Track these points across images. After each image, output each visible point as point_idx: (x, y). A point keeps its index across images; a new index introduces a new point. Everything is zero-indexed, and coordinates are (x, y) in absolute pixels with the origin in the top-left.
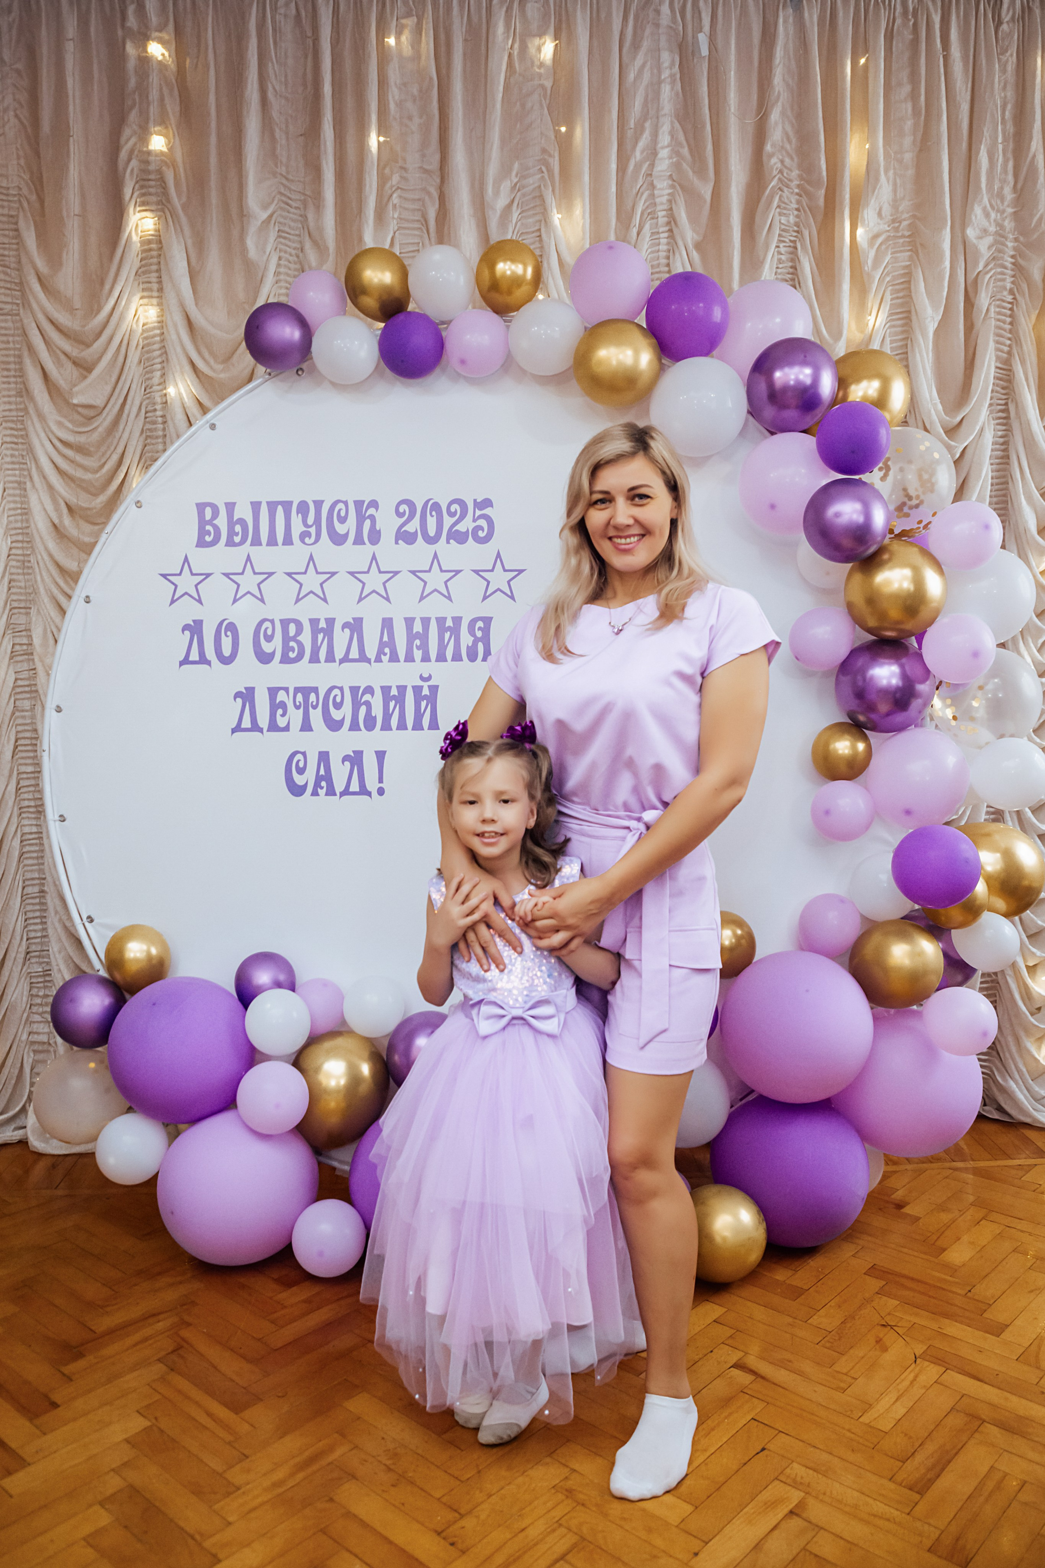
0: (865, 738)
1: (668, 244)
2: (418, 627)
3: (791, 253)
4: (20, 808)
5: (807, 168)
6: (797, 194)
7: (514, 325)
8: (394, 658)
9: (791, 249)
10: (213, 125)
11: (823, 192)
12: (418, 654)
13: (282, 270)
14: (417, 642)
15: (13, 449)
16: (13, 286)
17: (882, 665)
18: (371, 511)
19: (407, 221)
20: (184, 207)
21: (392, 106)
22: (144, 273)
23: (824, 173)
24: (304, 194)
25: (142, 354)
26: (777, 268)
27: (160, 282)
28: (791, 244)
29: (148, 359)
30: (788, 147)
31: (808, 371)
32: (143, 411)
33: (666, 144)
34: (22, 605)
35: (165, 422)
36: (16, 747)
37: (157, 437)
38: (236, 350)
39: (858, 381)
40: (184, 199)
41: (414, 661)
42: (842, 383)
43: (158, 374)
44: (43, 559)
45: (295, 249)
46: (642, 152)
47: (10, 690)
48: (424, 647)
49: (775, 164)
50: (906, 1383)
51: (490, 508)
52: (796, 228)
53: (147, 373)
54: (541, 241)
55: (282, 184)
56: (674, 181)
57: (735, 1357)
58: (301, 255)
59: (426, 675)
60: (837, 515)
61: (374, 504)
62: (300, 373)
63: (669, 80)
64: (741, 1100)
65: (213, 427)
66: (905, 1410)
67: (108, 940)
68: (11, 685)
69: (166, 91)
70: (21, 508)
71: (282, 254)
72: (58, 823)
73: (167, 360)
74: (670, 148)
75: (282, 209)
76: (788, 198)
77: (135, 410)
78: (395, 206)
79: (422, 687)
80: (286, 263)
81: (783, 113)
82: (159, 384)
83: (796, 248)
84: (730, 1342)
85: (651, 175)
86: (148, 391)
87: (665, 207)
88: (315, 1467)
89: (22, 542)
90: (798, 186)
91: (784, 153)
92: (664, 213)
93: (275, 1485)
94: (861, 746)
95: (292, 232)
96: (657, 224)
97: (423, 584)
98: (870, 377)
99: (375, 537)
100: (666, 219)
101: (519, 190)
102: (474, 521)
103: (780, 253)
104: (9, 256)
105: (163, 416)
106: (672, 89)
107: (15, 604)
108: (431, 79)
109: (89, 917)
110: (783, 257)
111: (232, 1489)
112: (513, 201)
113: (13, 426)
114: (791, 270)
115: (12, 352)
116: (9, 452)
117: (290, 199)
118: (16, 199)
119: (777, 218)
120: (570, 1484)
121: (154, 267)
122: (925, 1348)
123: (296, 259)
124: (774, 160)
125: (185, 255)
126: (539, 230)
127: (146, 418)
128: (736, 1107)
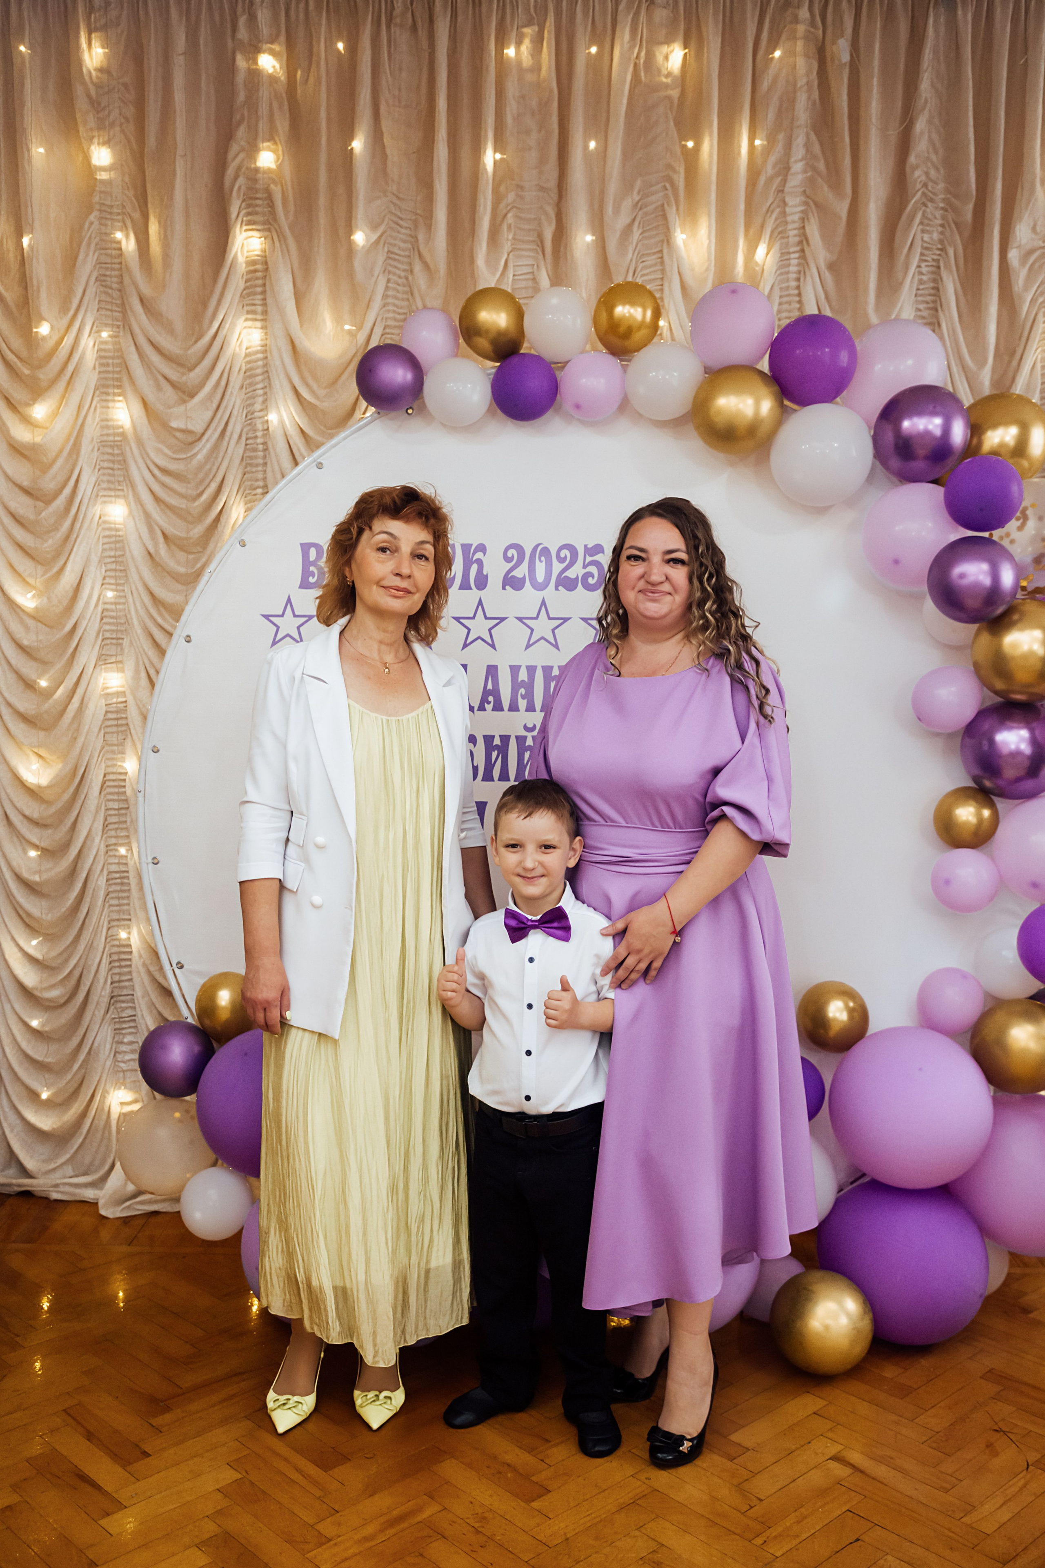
0: (992, 805)
1: (799, 265)
2: (523, 676)
3: (933, 273)
4: (107, 846)
5: (954, 179)
6: (942, 208)
7: (630, 370)
8: (498, 707)
9: (933, 269)
10: (324, 140)
11: (971, 206)
12: (522, 704)
13: (390, 293)
14: (522, 691)
15: (109, 475)
16: (115, 308)
17: (1010, 728)
18: (479, 555)
19: (523, 242)
20: (291, 227)
21: (509, 120)
22: (249, 295)
23: (974, 186)
24: (417, 214)
25: (245, 379)
26: (918, 289)
27: (265, 305)
28: (934, 264)
29: (251, 384)
30: (934, 158)
31: (938, 421)
32: (244, 438)
33: (800, 157)
34: (114, 636)
35: (265, 450)
36: (104, 782)
37: (257, 465)
38: (340, 376)
39: (995, 426)
40: (291, 218)
41: (518, 710)
42: (976, 430)
43: (260, 399)
44: (137, 589)
45: (404, 270)
46: (774, 167)
47: (100, 723)
48: (529, 696)
49: (919, 177)
50: (1015, 1489)
51: (601, 555)
52: (939, 246)
53: (249, 398)
54: (662, 263)
55: (392, 202)
56: (808, 197)
57: (834, 1449)
58: (410, 278)
59: (530, 725)
60: (962, 576)
61: (482, 548)
62: (410, 411)
63: (805, 88)
64: (852, 1183)
65: (320, 466)
66: (1010, 1515)
67: (199, 988)
68: (102, 717)
69: (275, 105)
70: (116, 536)
71: (391, 276)
72: (151, 866)
73: (270, 384)
74: (804, 162)
75: (392, 229)
76: (932, 214)
77: (235, 437)
78: (509, 227)
79: (526, 737)
80: (395, 286)
81: (930, 122)
82: (261, 411)
83: (939, 267)
84: (830, 1435)
85: (783, 191)
86: (249, 417)
87: (796, 225)
88: (403, 1525)
89: (115, 570)
90: (943, 200)
91: (929, 164)
92: (796, 232)
93: (366, 1539)
94: (986, 813)
95: (402, 253)
96: (787, 244)
97: (529, 631)
98: (1007, 423)
99: (482, 582)
100: (797, 239)
101: (641, 209)
102: (585, 567)
103: (921, 273)
104: (110, 276)
105: (265, 443)
106: (809, 98)
107: (108, 635)
108: (551, 91)
109: (178, 963)
110: (925, 278)
111: (324, 1541)
112: (634, 220)
113: (110, 451)
114: (933, 292)
115: (111, 376)
116: (105, 478)
117: (401, 219)
118: (120, 217)
119: (919, 236)
120: (658, 1557)
121: (259, 289)
122: (1038, 1456)
123: (405, 281)
124: (917, 173)
125: (291, 276)
126: (661, 251)
127: (246, 445)
128: (845, 1190)
